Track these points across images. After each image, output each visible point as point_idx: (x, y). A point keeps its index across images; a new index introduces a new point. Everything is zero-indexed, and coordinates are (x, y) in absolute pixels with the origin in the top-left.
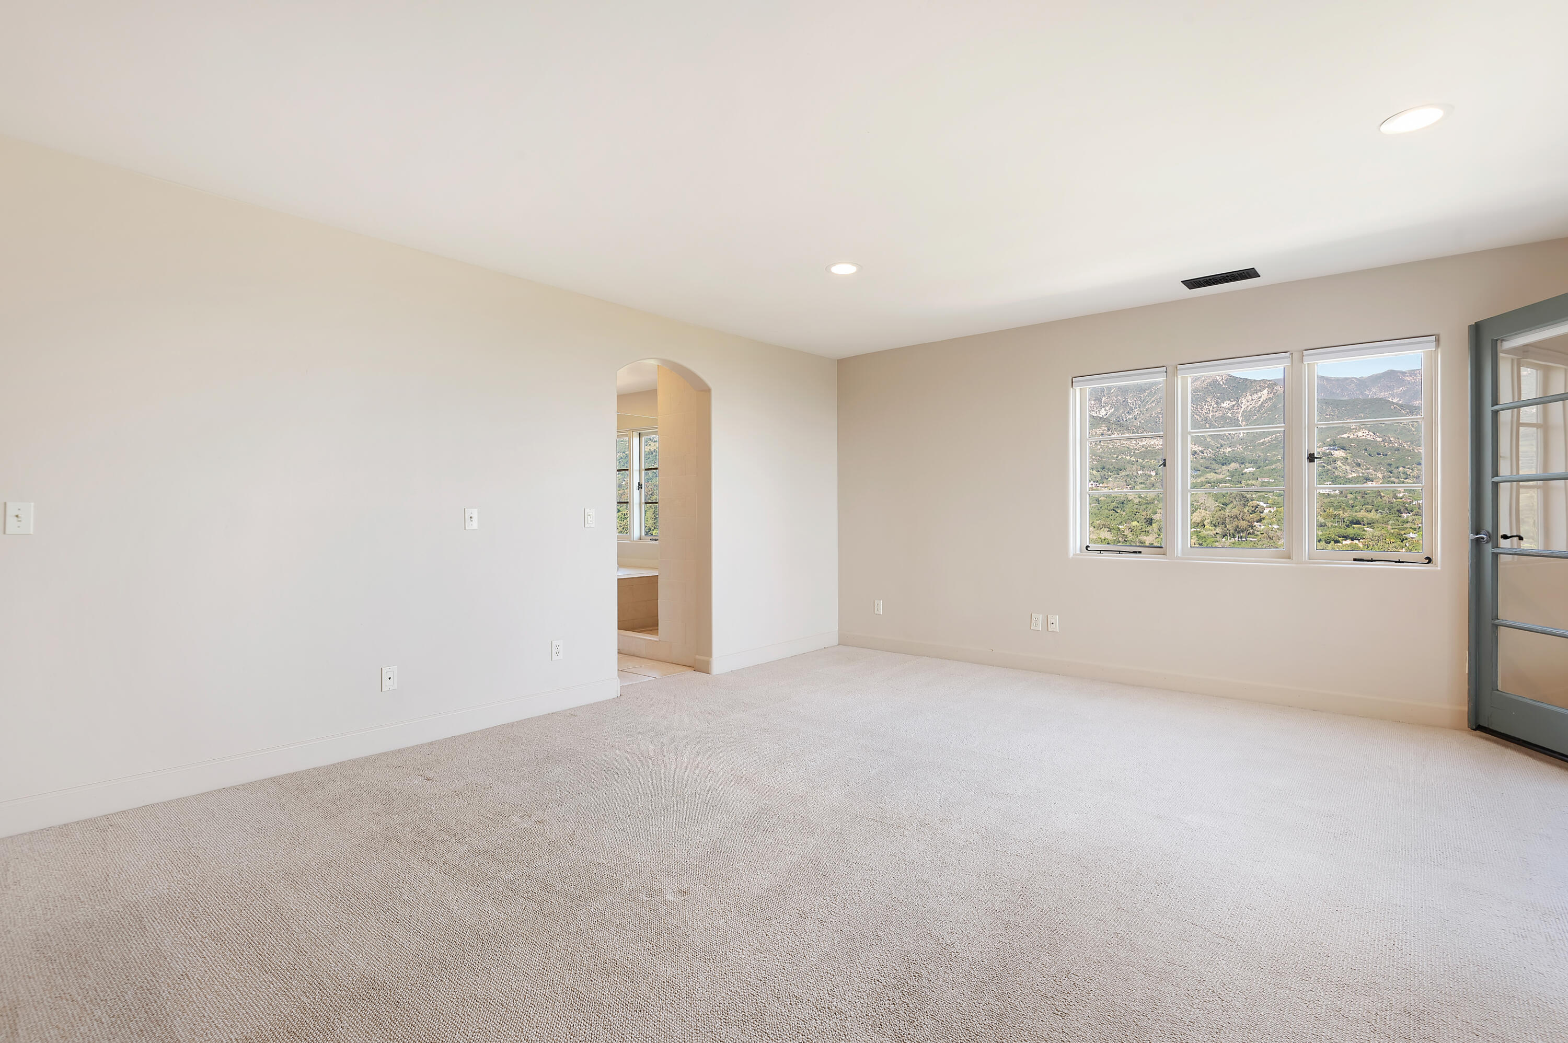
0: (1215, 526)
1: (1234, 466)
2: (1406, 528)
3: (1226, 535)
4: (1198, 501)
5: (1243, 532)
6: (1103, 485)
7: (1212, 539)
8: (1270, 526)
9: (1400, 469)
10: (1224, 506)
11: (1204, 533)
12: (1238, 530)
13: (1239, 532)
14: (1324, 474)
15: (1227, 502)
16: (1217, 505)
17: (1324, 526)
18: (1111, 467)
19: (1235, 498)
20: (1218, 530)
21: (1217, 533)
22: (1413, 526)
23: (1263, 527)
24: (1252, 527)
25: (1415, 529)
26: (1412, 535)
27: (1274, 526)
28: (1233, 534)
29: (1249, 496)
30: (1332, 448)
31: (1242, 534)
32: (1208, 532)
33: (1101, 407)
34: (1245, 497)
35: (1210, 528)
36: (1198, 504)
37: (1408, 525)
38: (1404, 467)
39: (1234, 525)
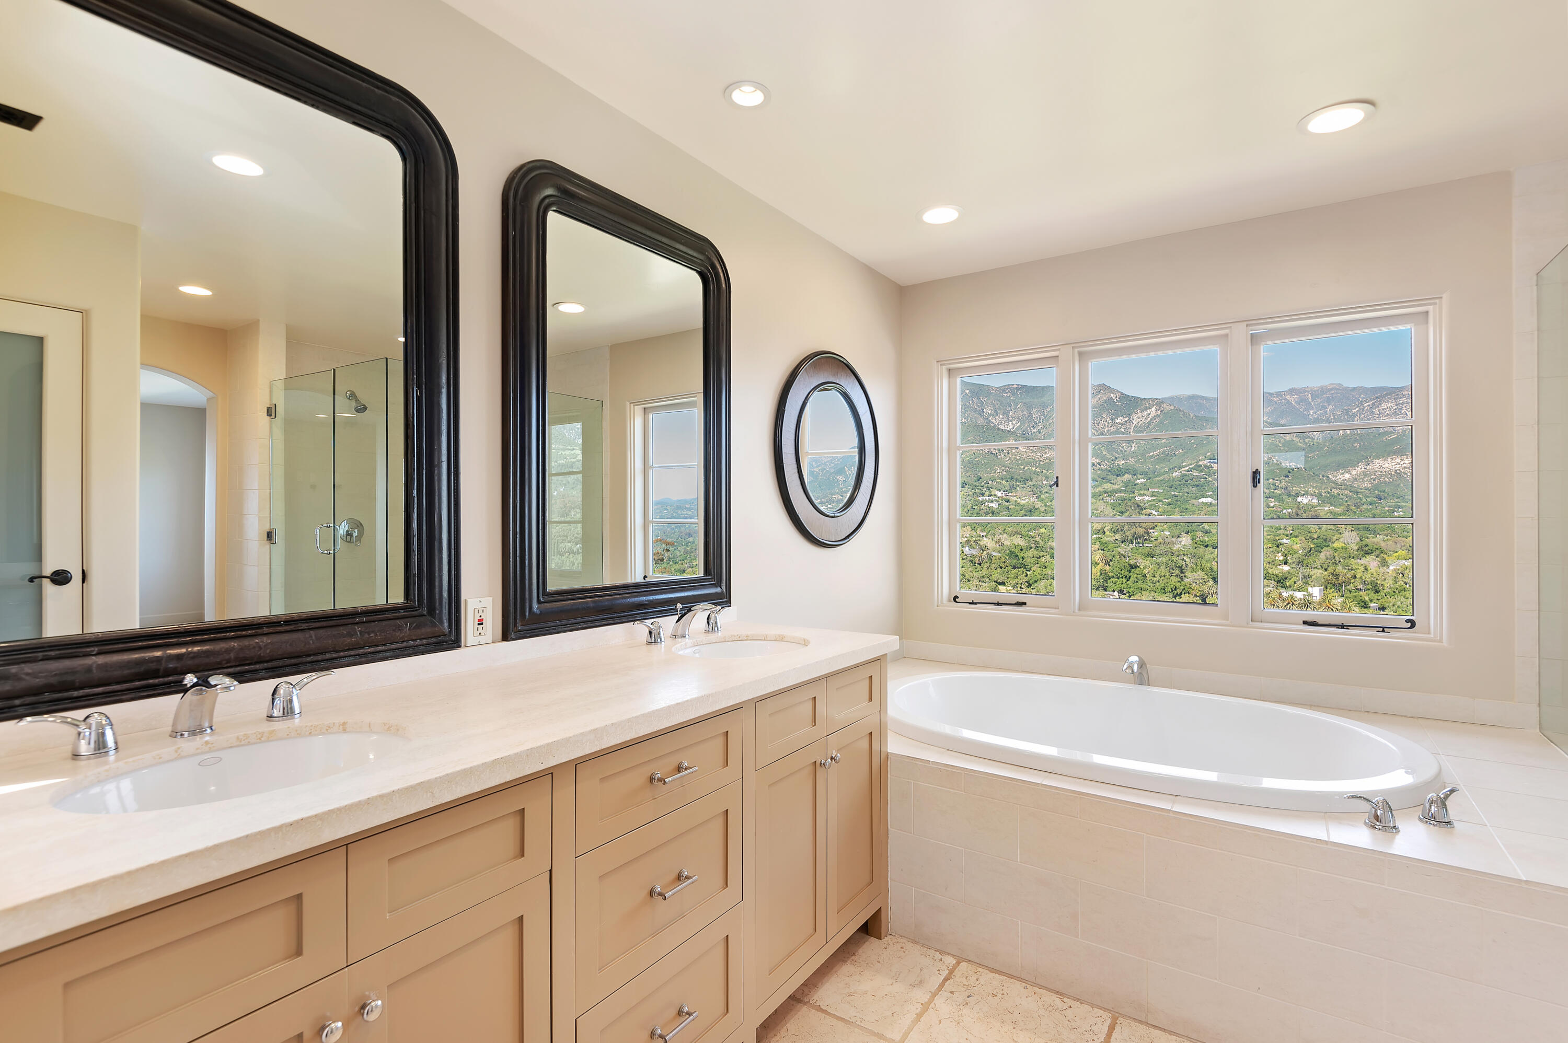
0: (1114, 533)
1: (1127, 477)
2: (1280, 535)
3: (1125, 541)
4: (1097, 510)
5: (1140, 538)
6: (1012, 494)
7: (1113, 545)
8: (1162, 533)
9: (1270, 480)
10: (1121, 514)
11: (1105, 539)
12: (1136, 536)
13: (1136, 539)
14: (1206, 485)
15: (1123, 510)
16: (1115, 513)
17: (1209, 533)
18: (1019, 477)
19: (1131, 507)
20: (1118, 537)
21: (1116, 540)
22: (1286, 533)
23: (1156, 533)
24: (1148, 533)
25: (1287, 536)
26: (1285, 541)
27: (1165, 533)
28: (1131, 540)
29: (1142, 505)
30: (1212, 461)
31: (1139, 540)
32: (1109, 538)
33: (1009, 421)
34: (1140, 506)
35: (1110, 534)
36: (1098, 512)
37: (1281, 532)
38: (1274, 479)
39: (1132, 532)
